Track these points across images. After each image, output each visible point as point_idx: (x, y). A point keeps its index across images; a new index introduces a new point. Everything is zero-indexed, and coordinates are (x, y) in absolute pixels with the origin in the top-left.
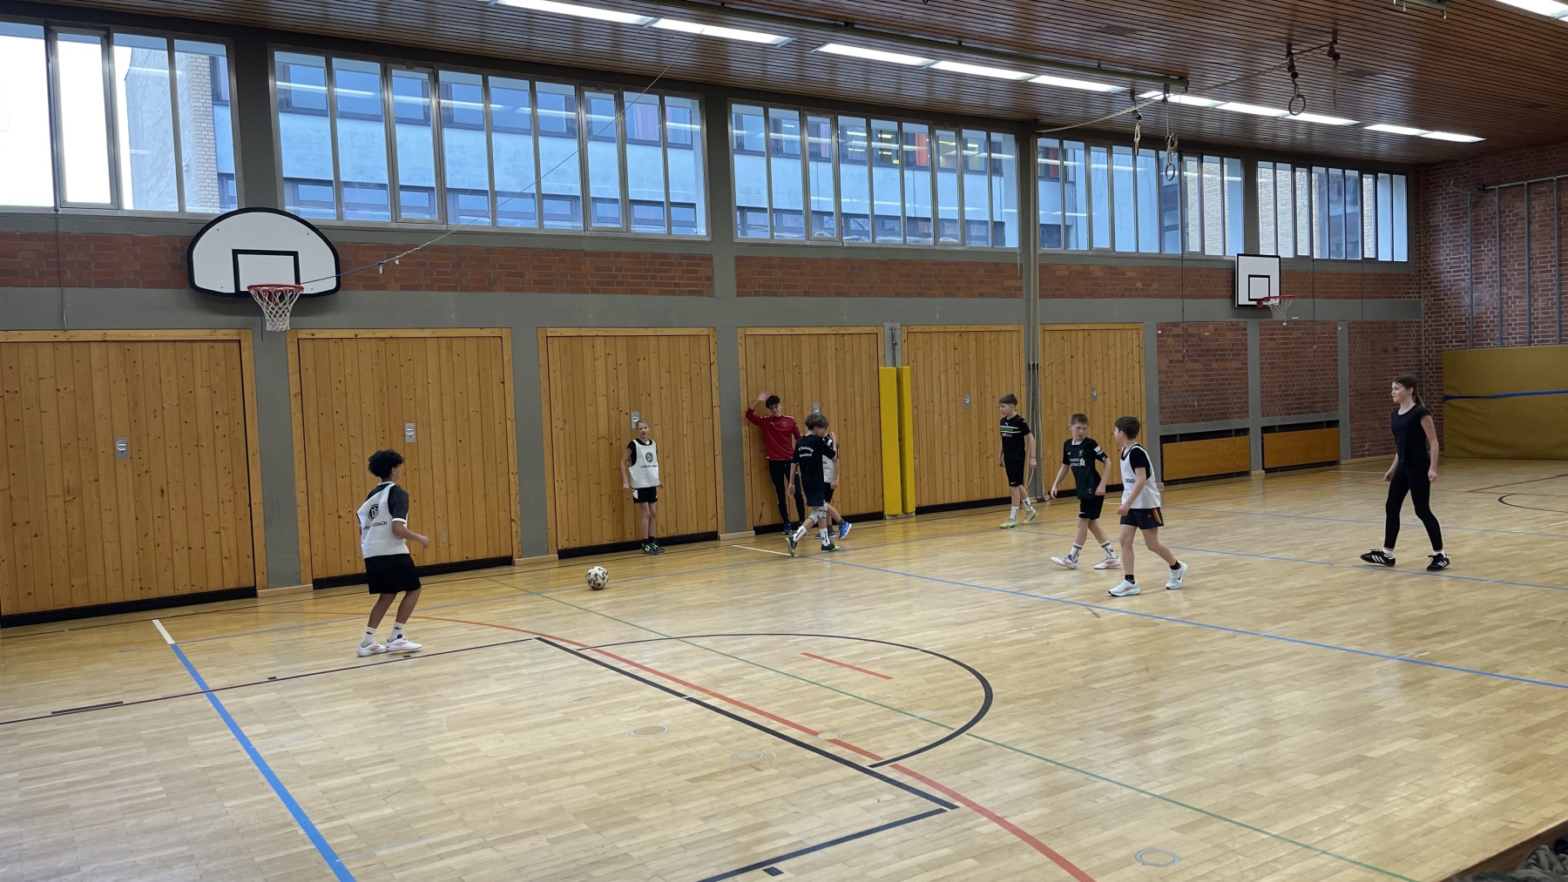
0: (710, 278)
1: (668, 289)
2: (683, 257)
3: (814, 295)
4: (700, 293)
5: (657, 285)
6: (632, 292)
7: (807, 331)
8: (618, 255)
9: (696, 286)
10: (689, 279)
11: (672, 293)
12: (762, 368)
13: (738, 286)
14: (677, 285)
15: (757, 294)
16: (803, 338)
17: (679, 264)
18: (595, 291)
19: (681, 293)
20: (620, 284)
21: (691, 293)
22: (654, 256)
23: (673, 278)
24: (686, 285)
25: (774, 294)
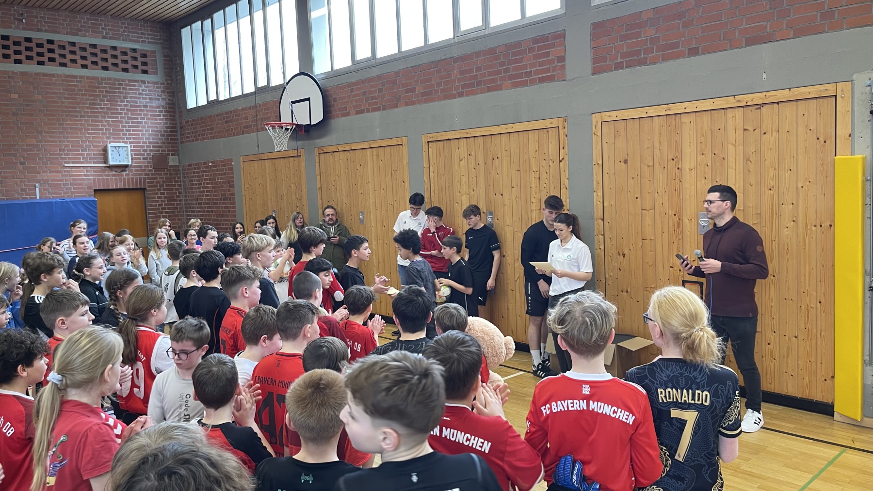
0: (562, 59)
1: (520, 80)
2: (536, 40)
3: (706, 51)
4: (551, 79)
5: (511, 77)
6: (489, 90)
7: (691, 107)
8: (478, 54)
9: (548, 70)
10: (541, 64)
11: (524, 84)
12: (622, 164)
13: (595, 61)
14: (529, 74)
15: (619, 67)
16: (685, 119)
17: (531, 50)
18: (461, 95)
19: (533, 82)
20: (479, 83)
21: (542, 80)
22: (509, 47)
23: (525, 67)
24: (537, 72)
25: (642, 62)
